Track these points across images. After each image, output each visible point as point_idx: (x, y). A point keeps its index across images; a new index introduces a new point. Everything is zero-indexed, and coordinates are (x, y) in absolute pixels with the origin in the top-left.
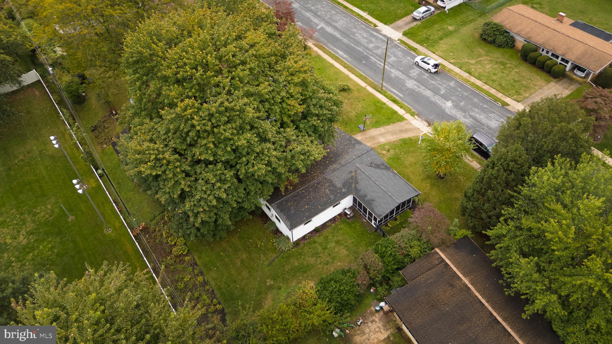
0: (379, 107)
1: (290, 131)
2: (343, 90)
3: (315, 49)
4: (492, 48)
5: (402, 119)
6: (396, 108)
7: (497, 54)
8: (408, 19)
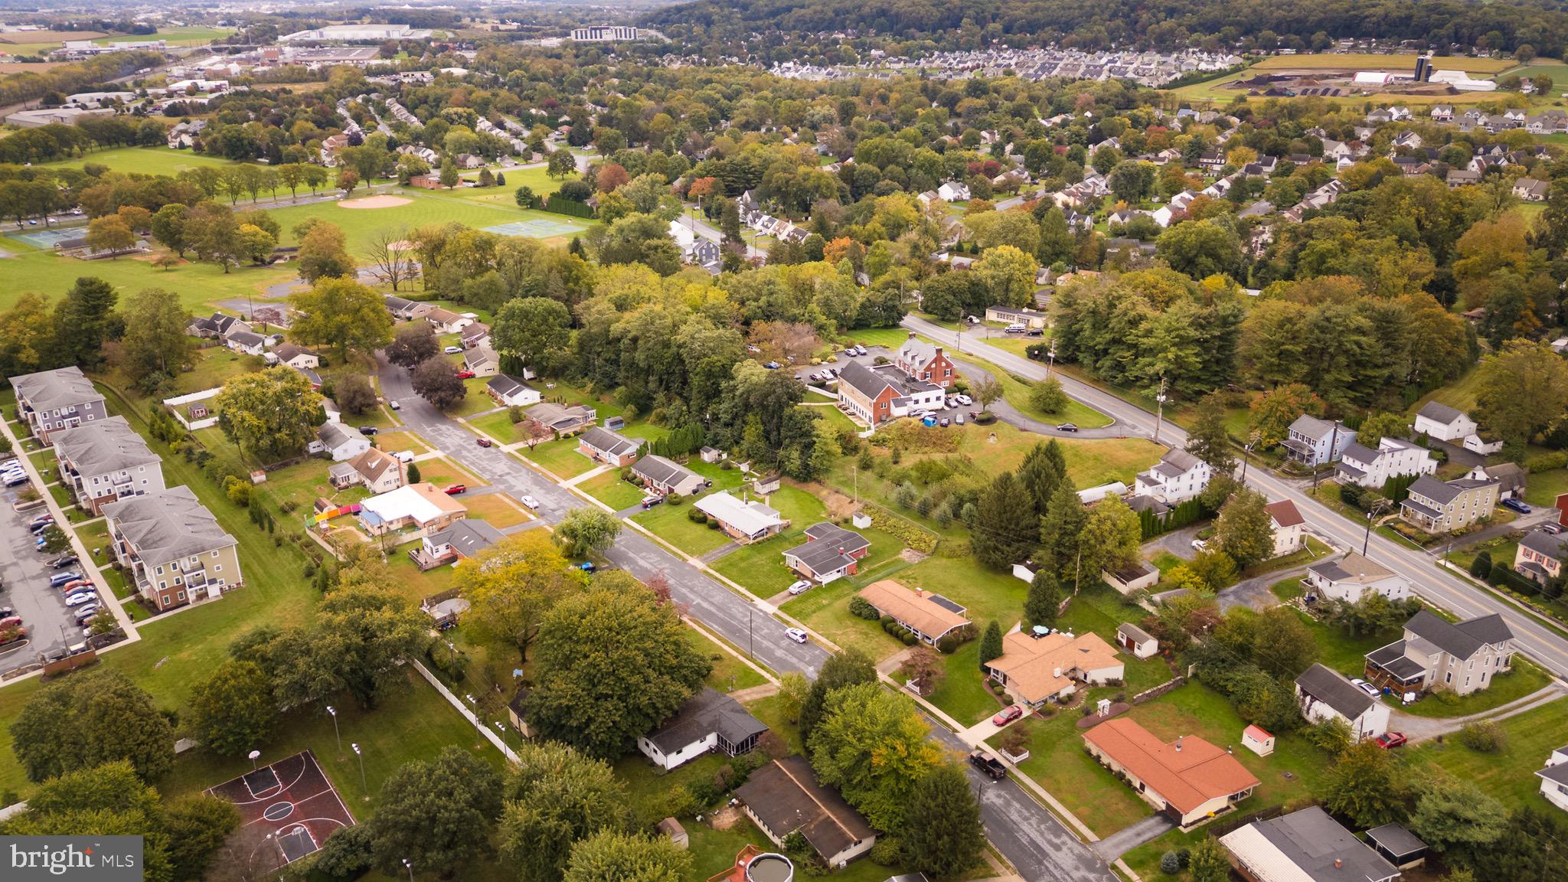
0: (748, 672)
1: (667, 677)
2: (715, 658)
3: (691, 623)
4: (859, 620)
5: (768, 681)
6: (763, 673)
7: (864, 625)
8: (785, 593)
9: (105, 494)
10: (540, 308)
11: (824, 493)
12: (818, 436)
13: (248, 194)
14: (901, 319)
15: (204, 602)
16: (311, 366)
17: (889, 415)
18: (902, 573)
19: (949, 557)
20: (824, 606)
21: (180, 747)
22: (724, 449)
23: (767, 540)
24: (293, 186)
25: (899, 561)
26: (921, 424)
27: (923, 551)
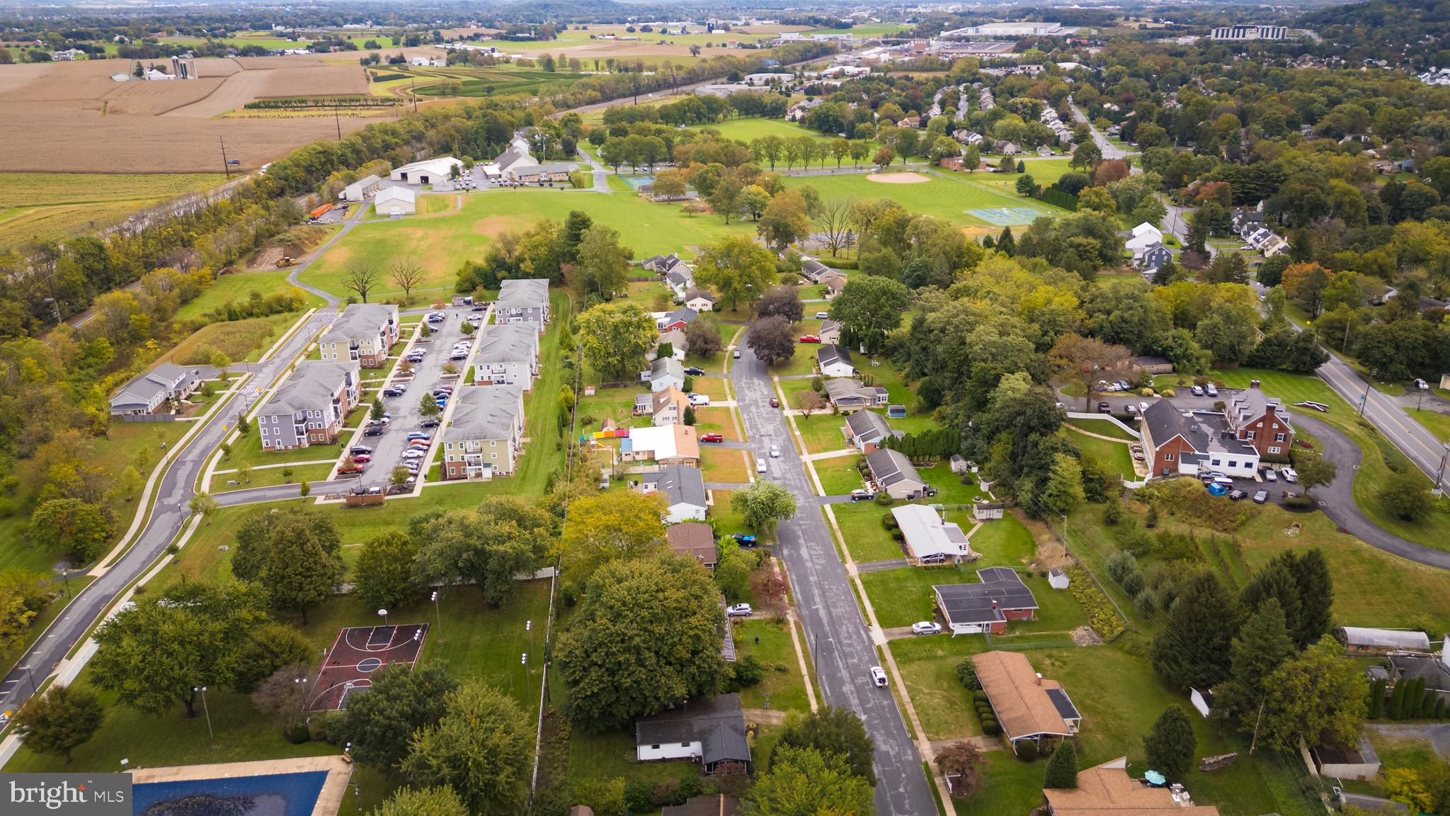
2: (781, 670)
3: (792, 625)
4: (954, 686)
8: (906, 629)
9: (486, 379)
10: (875, 288)
11: (1045, 537)
12: (1054, 472)
13: (803, 162)
14: (1318, 364)
15: (479, 480)
16: (705, 309)
17: (1176, 470)
18: (1055, 652)
19: (1129, 653)
20: (935, 657)
21: (346, 588)
22: (978, 463)
23: (939, 567)
24: (839, 159)
25: (1069, 638)
26: (1203, 489)
27: (1102, 636)
